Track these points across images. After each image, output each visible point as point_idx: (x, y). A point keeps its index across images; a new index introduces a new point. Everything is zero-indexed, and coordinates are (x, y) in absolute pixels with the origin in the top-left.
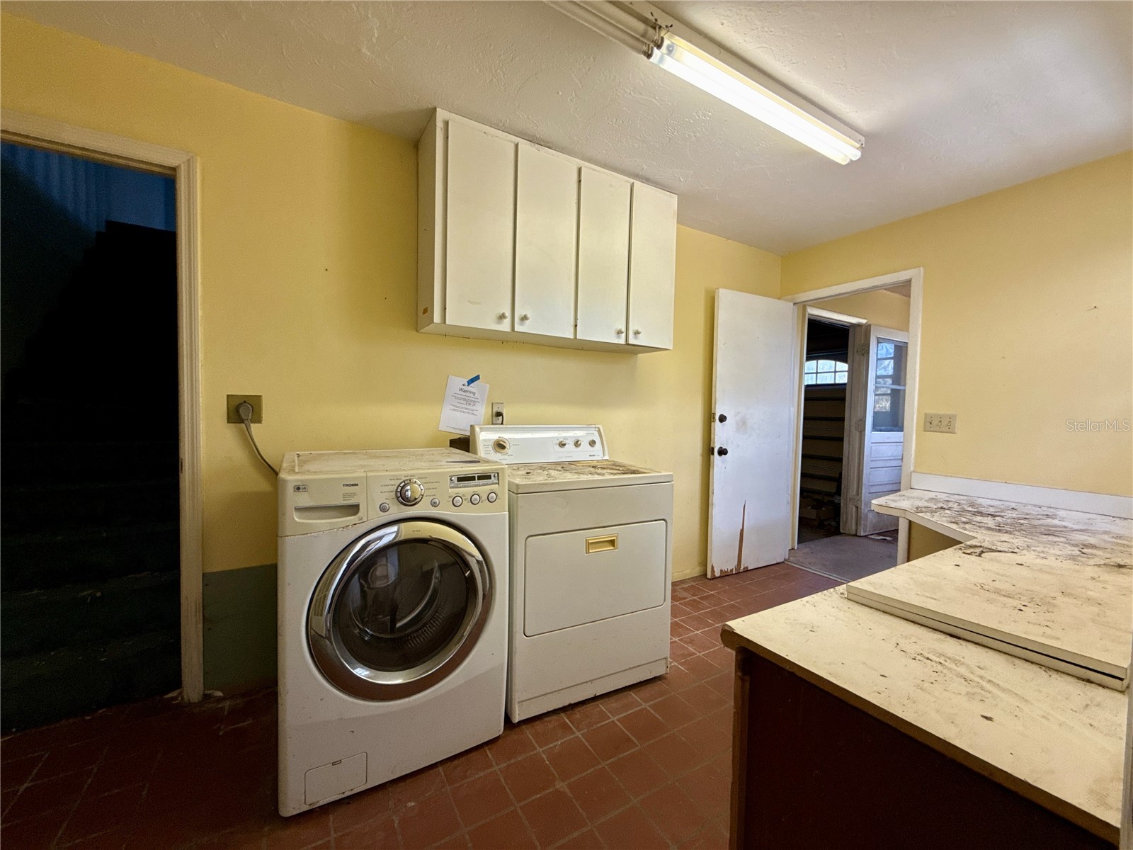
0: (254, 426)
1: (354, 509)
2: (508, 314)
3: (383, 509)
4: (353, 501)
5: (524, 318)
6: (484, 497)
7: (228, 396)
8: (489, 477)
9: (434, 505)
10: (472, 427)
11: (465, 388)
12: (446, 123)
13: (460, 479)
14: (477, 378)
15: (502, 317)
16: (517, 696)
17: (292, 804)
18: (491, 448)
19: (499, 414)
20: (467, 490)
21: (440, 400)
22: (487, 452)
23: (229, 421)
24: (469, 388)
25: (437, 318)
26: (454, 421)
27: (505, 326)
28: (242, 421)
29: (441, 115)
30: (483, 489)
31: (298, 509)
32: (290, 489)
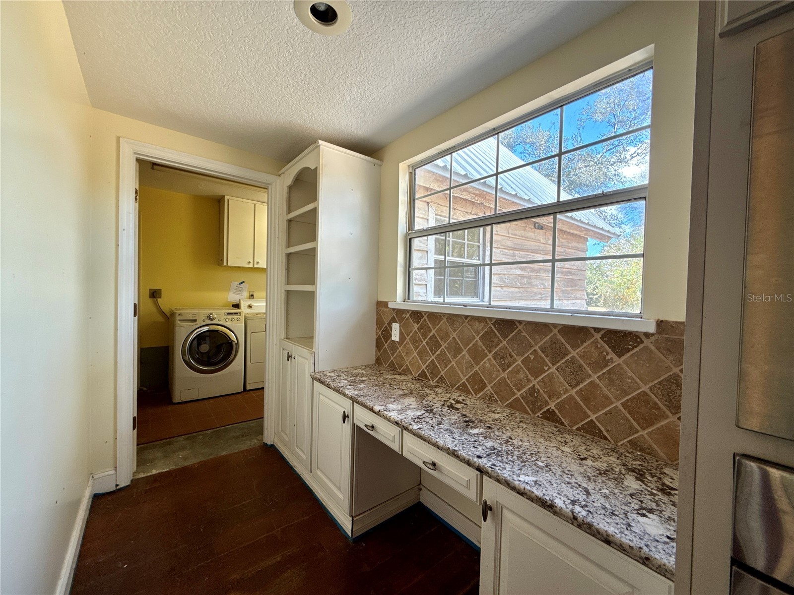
0: (159, 299)
1: (195, 321)
2: (252, 261)
3: (204, 321)
4: (195, 319)
5: (258, 263)
6: (236, 319)
7: (150, 289)
8: (237, 314)
9: (219, 321)
10: (240, 300)
11: (238, 286)
12: (228, 200)
13: (228, 314)
14: (243, 282)
15: (249, 262)
16: (248, 382)
17: (177, 398)
18: (246, 307)
19: (252, 295)
20: (230, 317)
21: (228, 290)
22: (245, 309)
23: (150, 297)
24: (240, 286)
25: (225, 264)
26: (233, 297)
27: (251, 266)
28: (154, 297)
29: (226, 198)
30: (236, 317)
31: (179, 320)
32: (177, 314)
